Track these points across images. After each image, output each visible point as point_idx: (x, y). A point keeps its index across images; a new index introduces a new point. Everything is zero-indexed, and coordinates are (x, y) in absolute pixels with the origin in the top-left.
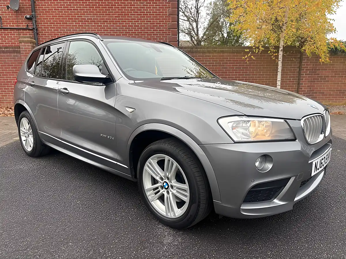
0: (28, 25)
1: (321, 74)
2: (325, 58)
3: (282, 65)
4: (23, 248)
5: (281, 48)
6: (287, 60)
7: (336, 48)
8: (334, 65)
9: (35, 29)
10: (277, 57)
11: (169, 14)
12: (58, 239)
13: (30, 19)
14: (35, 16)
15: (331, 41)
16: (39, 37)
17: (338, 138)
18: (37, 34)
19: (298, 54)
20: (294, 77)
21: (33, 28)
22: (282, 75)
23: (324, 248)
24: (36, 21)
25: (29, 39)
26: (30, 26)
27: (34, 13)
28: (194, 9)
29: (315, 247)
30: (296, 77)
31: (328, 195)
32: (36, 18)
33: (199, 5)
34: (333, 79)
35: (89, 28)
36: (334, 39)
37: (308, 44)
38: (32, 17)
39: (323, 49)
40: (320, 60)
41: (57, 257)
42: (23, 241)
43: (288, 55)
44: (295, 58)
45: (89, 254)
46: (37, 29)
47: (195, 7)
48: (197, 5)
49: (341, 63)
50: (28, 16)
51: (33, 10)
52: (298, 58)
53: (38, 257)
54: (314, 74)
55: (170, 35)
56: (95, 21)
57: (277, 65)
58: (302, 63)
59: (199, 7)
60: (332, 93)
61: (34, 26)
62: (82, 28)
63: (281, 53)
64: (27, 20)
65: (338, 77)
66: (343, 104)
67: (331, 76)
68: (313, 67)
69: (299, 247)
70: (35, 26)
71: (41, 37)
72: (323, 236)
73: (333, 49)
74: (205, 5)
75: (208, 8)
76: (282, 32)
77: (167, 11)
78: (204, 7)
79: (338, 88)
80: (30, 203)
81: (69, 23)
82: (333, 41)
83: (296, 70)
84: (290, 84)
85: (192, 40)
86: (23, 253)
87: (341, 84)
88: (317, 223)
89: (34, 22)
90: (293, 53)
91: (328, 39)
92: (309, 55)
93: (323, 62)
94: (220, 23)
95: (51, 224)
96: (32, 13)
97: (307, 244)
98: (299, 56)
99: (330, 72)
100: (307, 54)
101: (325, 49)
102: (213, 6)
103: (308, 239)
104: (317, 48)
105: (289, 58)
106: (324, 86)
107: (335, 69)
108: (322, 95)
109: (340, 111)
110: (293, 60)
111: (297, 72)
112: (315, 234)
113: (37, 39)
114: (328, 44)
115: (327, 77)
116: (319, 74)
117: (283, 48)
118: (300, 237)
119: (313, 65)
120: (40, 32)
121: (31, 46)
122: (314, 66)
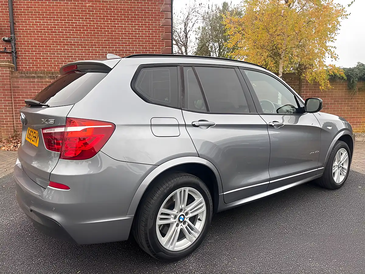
0: (6, 48)
7: (335, 75)
9: (14, 53)
11: (162, 38)
13: (8, 41)
14: (14, 38)
15: (329, 68)
16: (18, 61)
18: (16, 58)
19: (296, 81)
21: (12, 51)
24: (15, 43)
25: (8, 63)
26: (9, 49)
27: (13, 35)
28: (183, 33)
32: (15, 40)
33: (188, 29)
34: (333, 106)
35: (76, 52)
36: (333, 66)
38: (11, 39)
39: (322, 76)
40: (320, 87)
44: (294, 85)
46: (16, 52)
47: (184, 31)
48: (186, 30)
49: (339, 89)
50: (6, 38)
51: (12, 31)
52: (297, 85)
56: (82, 45)
58: (301, 90)
59: (187, 32)
61: (12, 48)
62: (67, 52)
64: (5, 42)
65: (337, 104)
68: (312, 94)
70: (14, 49)
71: (20, 61)
73: (332, 75)
74: (194, 29)
75: (196, 33)
77: (161, 35)
78: (192, 31)
81: (53, 47)
82: (332, 68)
89: (13, 45)
90: (292, 80)
91: (327, 66)
93: (323, 89)
94: (209, 47)
96: (11, 35)
99: (329, 99)
101: (325, 76)
102: (201, 30)
107: (335, 97)
113: (16, 63)
114: (327, 71)
119: (312, 92)
120: (20, 56)
121: (10, 71)
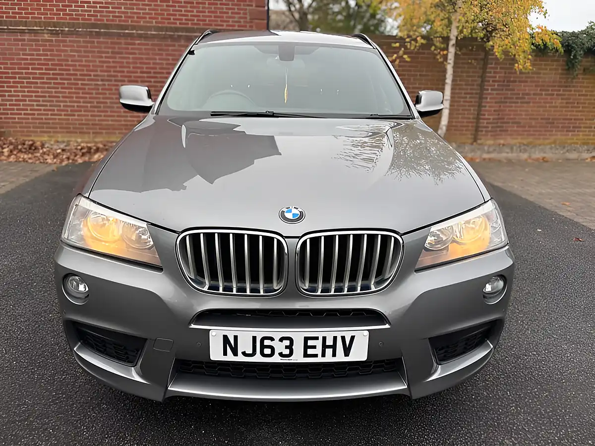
1: (518, 90)
2: (524, 63)
3: (454, 72)
4: (20, 417)
5: (453, 42)
6: (463, 63)
7: (545, 45)
8: (540, 73)
10: (445, 57)
12: (81, 398)
15: (537, 31)
17: (539, 207)
19: (480, 52)
20: (472, 94)
22: (452, 89)
23: (512, 397)
29: (499, 395)
30: (476, 94)
31: (520, 309)
34: (537, 99)
36: (544, 28)
37: (498, 35)
39: (523, 45)
40: (517, 65)
41: (85, 430)
42: (18, 405)
43: (464, 54)
44: (475, 59)
45: (139, 423)
49: (551, 69)
52: (482, 59)
53: (51, 431)
54: (506, 90)
55: (252, 6)
57: (445, 71)
58: (486, 69)
60: (533, 123)
63: (452, 50)
65: (546, 95)
66: (550, 144)
67: (534, 94)
68: (505, 77)
69: (473, 397)
72: (510, 377)
73: (539, 45)
76: (456, 11)
79: (545, 115)
80: (19, 335)
82: (540, 31)
83: (476, 81)
84: (465, 106)
85: (290, 10)
86: (24, 426)
87: (550, 107)
88: (502, 356)
90: (472, 50)
91: (533, 28)
92: (498, 56)
95: (64, 373)
97: (486, 392)
98: (481, 57)
99: (532, 86)
100: (496, 54)
101: (527, 46)
103: (488, 384)
104: (514, 45)
105: (464, 59)
106: (521, 111)
107: (542, 82)
108: (517, 127)
109: (545, 155)
110: (471, 63)
111: (477, 85)
112: (498, 375)
114: (532, 36)
115: (528, 94)
116: (514, 90)
117: (456, 41)
118: (475, 380)
119: (505, 73)
122: (507, 75)
